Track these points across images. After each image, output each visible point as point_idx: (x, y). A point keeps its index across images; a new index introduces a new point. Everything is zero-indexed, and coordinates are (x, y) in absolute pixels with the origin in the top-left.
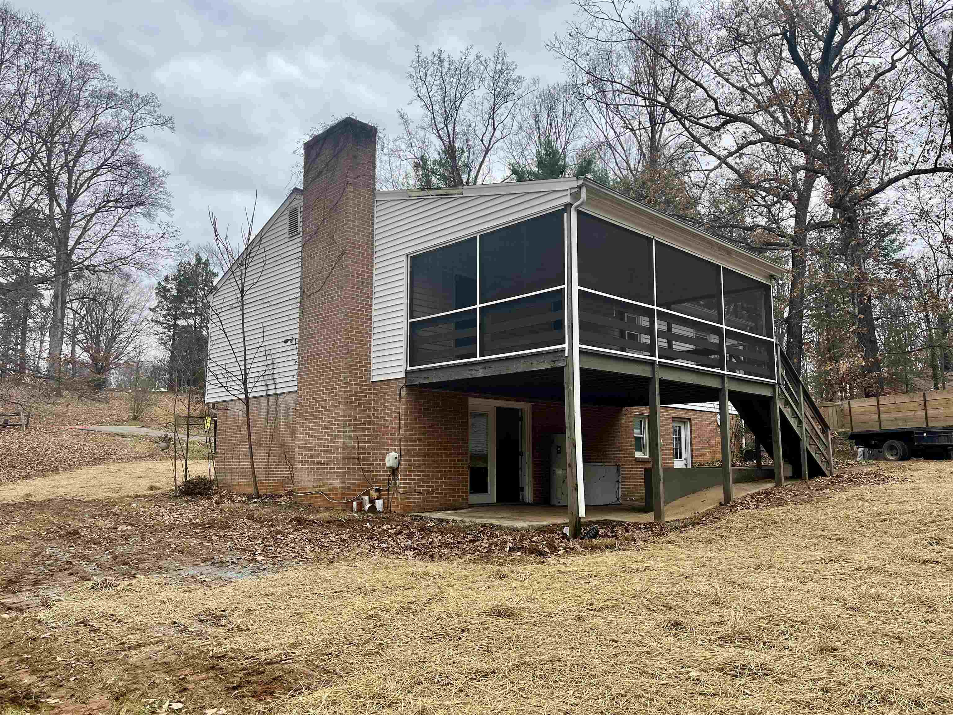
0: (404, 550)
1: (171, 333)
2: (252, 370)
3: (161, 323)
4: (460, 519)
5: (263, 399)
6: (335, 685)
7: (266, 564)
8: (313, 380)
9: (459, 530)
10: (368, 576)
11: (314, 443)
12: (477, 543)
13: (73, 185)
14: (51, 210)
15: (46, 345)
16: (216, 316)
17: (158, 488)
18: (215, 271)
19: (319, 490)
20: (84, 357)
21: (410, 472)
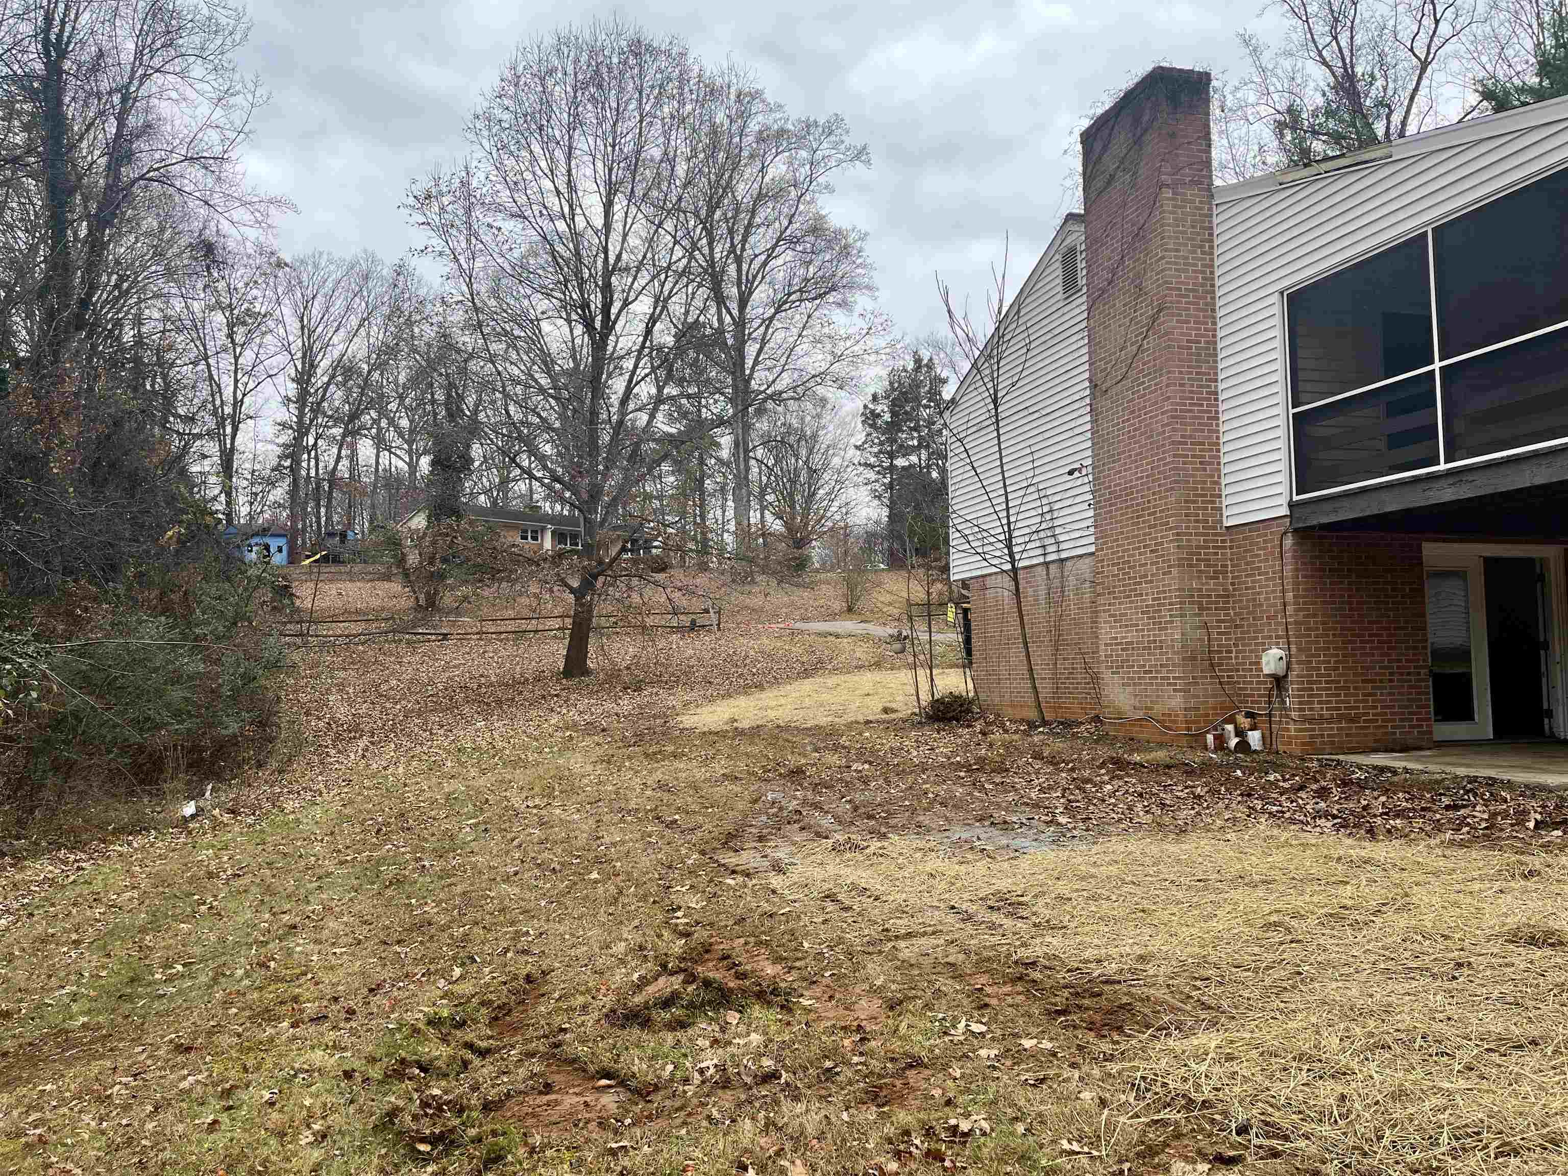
0: (1314, 818)
1: (886, 481)
2: (1019, 525)
3: (872, 467)
4: (1420, 767)
5: (1039, 569)
6: (1226, 1030)
7: (1075, 828)
8: (1122, 533)
9: (1424, 787)
10: (1253, 858)
11: (1131, 636)
12: (1462, 812)
13: (744, 277)
14: (721, 320)
15: (730, 513)
16: (959, 444)
17: (894, 711)
18: (943, 375)
19: (1145, 714)
20: (777, 526)
21: (1309, 682)
